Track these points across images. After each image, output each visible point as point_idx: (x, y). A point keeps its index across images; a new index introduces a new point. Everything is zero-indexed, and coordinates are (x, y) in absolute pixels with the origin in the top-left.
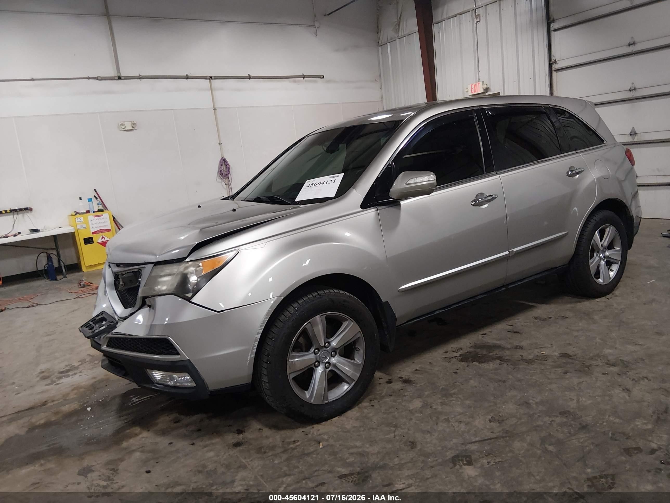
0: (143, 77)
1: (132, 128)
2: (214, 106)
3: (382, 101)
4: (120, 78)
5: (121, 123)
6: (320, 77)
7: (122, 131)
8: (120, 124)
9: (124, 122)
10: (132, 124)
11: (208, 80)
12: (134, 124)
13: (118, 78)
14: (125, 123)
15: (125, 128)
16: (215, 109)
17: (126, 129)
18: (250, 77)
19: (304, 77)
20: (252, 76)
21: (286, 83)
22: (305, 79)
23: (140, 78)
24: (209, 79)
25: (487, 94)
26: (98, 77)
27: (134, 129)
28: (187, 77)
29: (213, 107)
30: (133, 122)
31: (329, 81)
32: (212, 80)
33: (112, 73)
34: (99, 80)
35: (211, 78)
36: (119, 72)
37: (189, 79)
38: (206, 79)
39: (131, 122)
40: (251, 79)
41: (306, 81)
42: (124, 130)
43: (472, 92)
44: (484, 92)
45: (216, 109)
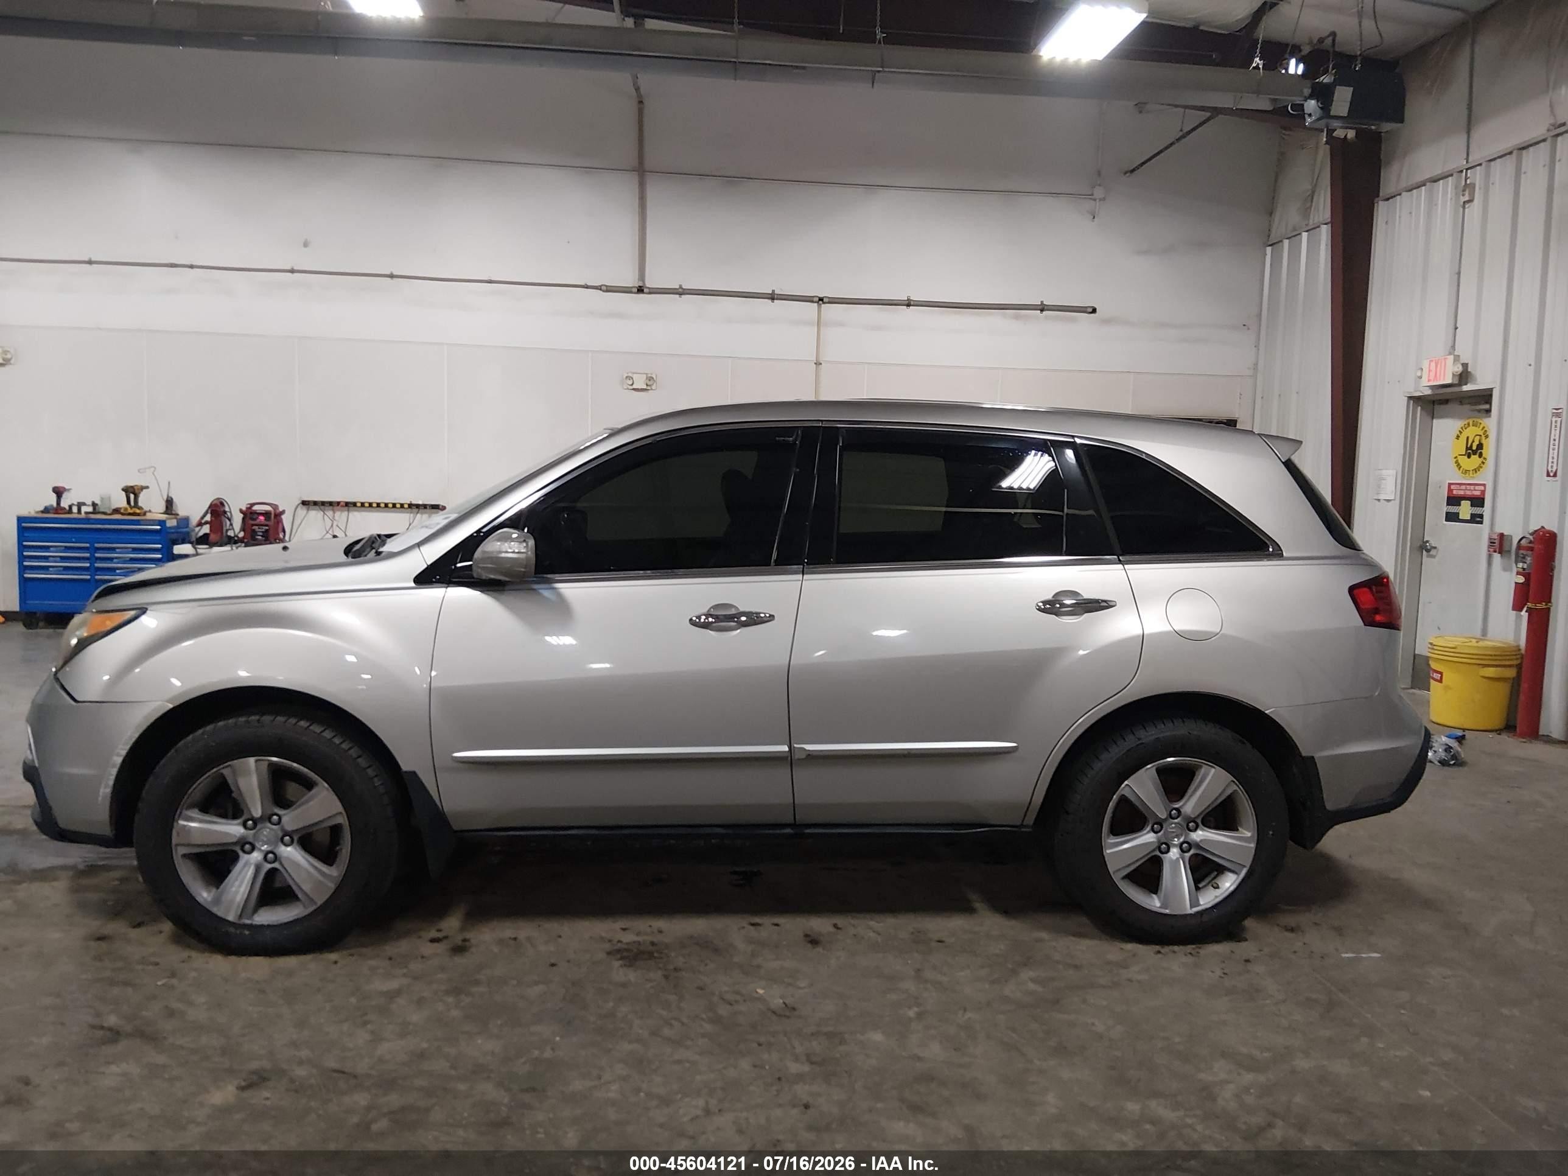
0: (685, 291)
1: (645, 387)
2: (817, 358)
3: (1254, 377)
4: (640, 290)
5: (627, 375)
6: (1084, 309)
7: (628, 389)
8: (625, 377)
9: (634, 373)
10: (647, 378)
11: (816, 304)
12: (650, 379)
13: (638, 290)
14: (635, 377)
15: (632, 385)
16: (818, 364)
17: (635, 386)
18: (909, 304)
19: (1042, 308)
20: (914, 301)
21: (995, 319)
22: (1044, 312)
23: (681, 292)
24: (818, 302)
25: (1465, 388)
26: (601, 286)
27: (649, 388)
28: (772, 297)
29: (815, 359)
30: (649, 375)
31: (1107, 321)
32: (823, 305)
33: (632, 281)
34: (604, 291)
35: (821, 299)
36: (643, 281)
37: (775, 301)
38: (812, 302)
39: (646, 374)
40: (911, 307)
41: (1046, 317)
42: (631, 387)
43: (1429, 381)
44: (1456, 382)
45: (821, 364)
